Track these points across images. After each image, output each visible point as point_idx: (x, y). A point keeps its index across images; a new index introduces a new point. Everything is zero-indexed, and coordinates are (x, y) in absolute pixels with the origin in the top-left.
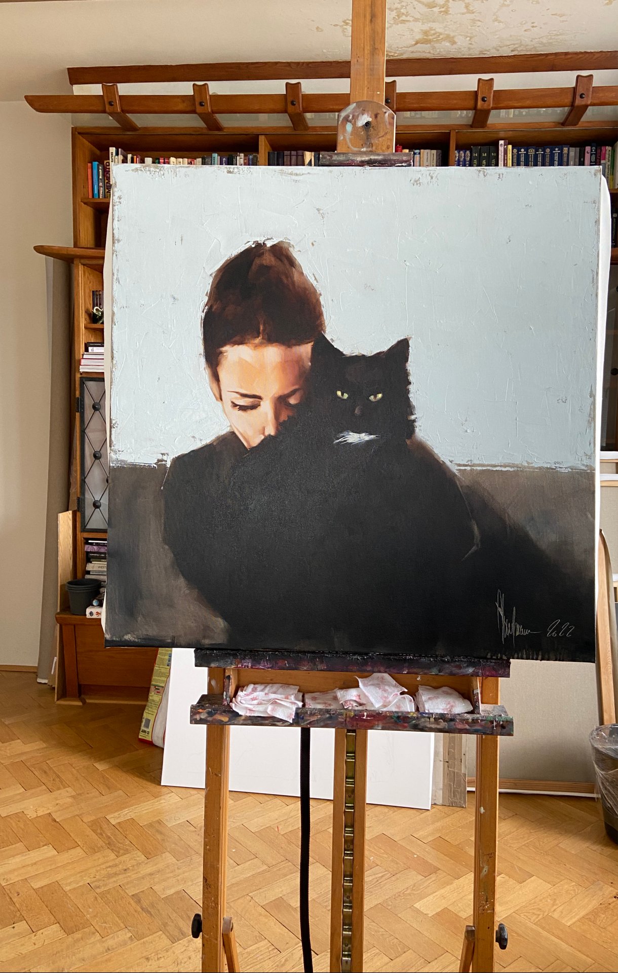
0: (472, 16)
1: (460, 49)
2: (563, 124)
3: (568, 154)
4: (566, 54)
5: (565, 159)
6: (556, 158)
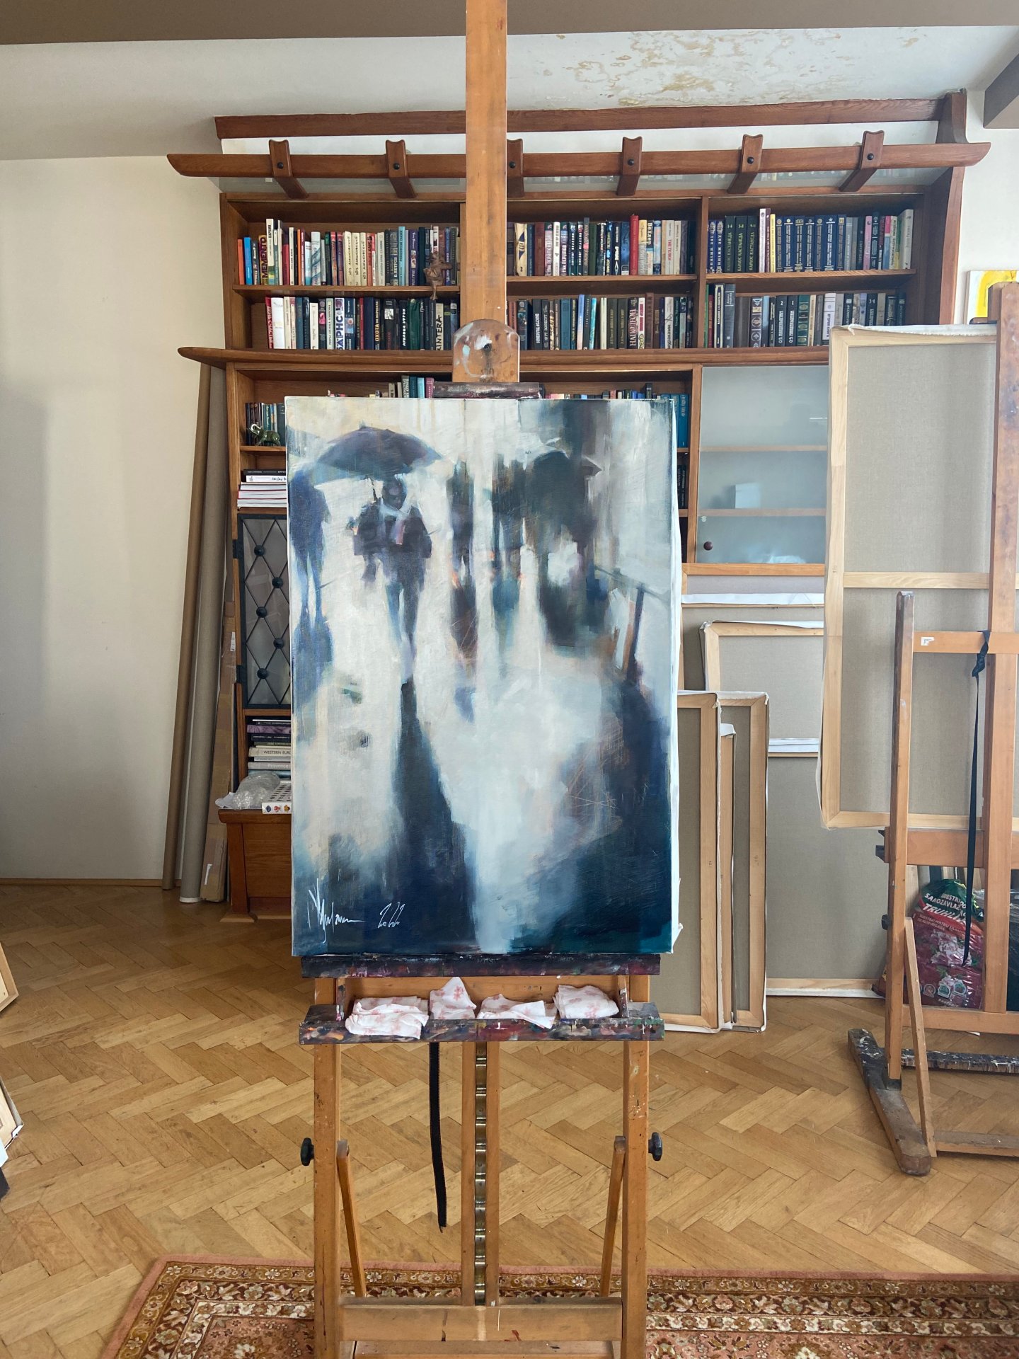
0: (738, 59)
1: (717, 96)
2: (842, 188)
3: (845, 226)
4: (847, 102)
5: (841, 232)
6: (830, 230)
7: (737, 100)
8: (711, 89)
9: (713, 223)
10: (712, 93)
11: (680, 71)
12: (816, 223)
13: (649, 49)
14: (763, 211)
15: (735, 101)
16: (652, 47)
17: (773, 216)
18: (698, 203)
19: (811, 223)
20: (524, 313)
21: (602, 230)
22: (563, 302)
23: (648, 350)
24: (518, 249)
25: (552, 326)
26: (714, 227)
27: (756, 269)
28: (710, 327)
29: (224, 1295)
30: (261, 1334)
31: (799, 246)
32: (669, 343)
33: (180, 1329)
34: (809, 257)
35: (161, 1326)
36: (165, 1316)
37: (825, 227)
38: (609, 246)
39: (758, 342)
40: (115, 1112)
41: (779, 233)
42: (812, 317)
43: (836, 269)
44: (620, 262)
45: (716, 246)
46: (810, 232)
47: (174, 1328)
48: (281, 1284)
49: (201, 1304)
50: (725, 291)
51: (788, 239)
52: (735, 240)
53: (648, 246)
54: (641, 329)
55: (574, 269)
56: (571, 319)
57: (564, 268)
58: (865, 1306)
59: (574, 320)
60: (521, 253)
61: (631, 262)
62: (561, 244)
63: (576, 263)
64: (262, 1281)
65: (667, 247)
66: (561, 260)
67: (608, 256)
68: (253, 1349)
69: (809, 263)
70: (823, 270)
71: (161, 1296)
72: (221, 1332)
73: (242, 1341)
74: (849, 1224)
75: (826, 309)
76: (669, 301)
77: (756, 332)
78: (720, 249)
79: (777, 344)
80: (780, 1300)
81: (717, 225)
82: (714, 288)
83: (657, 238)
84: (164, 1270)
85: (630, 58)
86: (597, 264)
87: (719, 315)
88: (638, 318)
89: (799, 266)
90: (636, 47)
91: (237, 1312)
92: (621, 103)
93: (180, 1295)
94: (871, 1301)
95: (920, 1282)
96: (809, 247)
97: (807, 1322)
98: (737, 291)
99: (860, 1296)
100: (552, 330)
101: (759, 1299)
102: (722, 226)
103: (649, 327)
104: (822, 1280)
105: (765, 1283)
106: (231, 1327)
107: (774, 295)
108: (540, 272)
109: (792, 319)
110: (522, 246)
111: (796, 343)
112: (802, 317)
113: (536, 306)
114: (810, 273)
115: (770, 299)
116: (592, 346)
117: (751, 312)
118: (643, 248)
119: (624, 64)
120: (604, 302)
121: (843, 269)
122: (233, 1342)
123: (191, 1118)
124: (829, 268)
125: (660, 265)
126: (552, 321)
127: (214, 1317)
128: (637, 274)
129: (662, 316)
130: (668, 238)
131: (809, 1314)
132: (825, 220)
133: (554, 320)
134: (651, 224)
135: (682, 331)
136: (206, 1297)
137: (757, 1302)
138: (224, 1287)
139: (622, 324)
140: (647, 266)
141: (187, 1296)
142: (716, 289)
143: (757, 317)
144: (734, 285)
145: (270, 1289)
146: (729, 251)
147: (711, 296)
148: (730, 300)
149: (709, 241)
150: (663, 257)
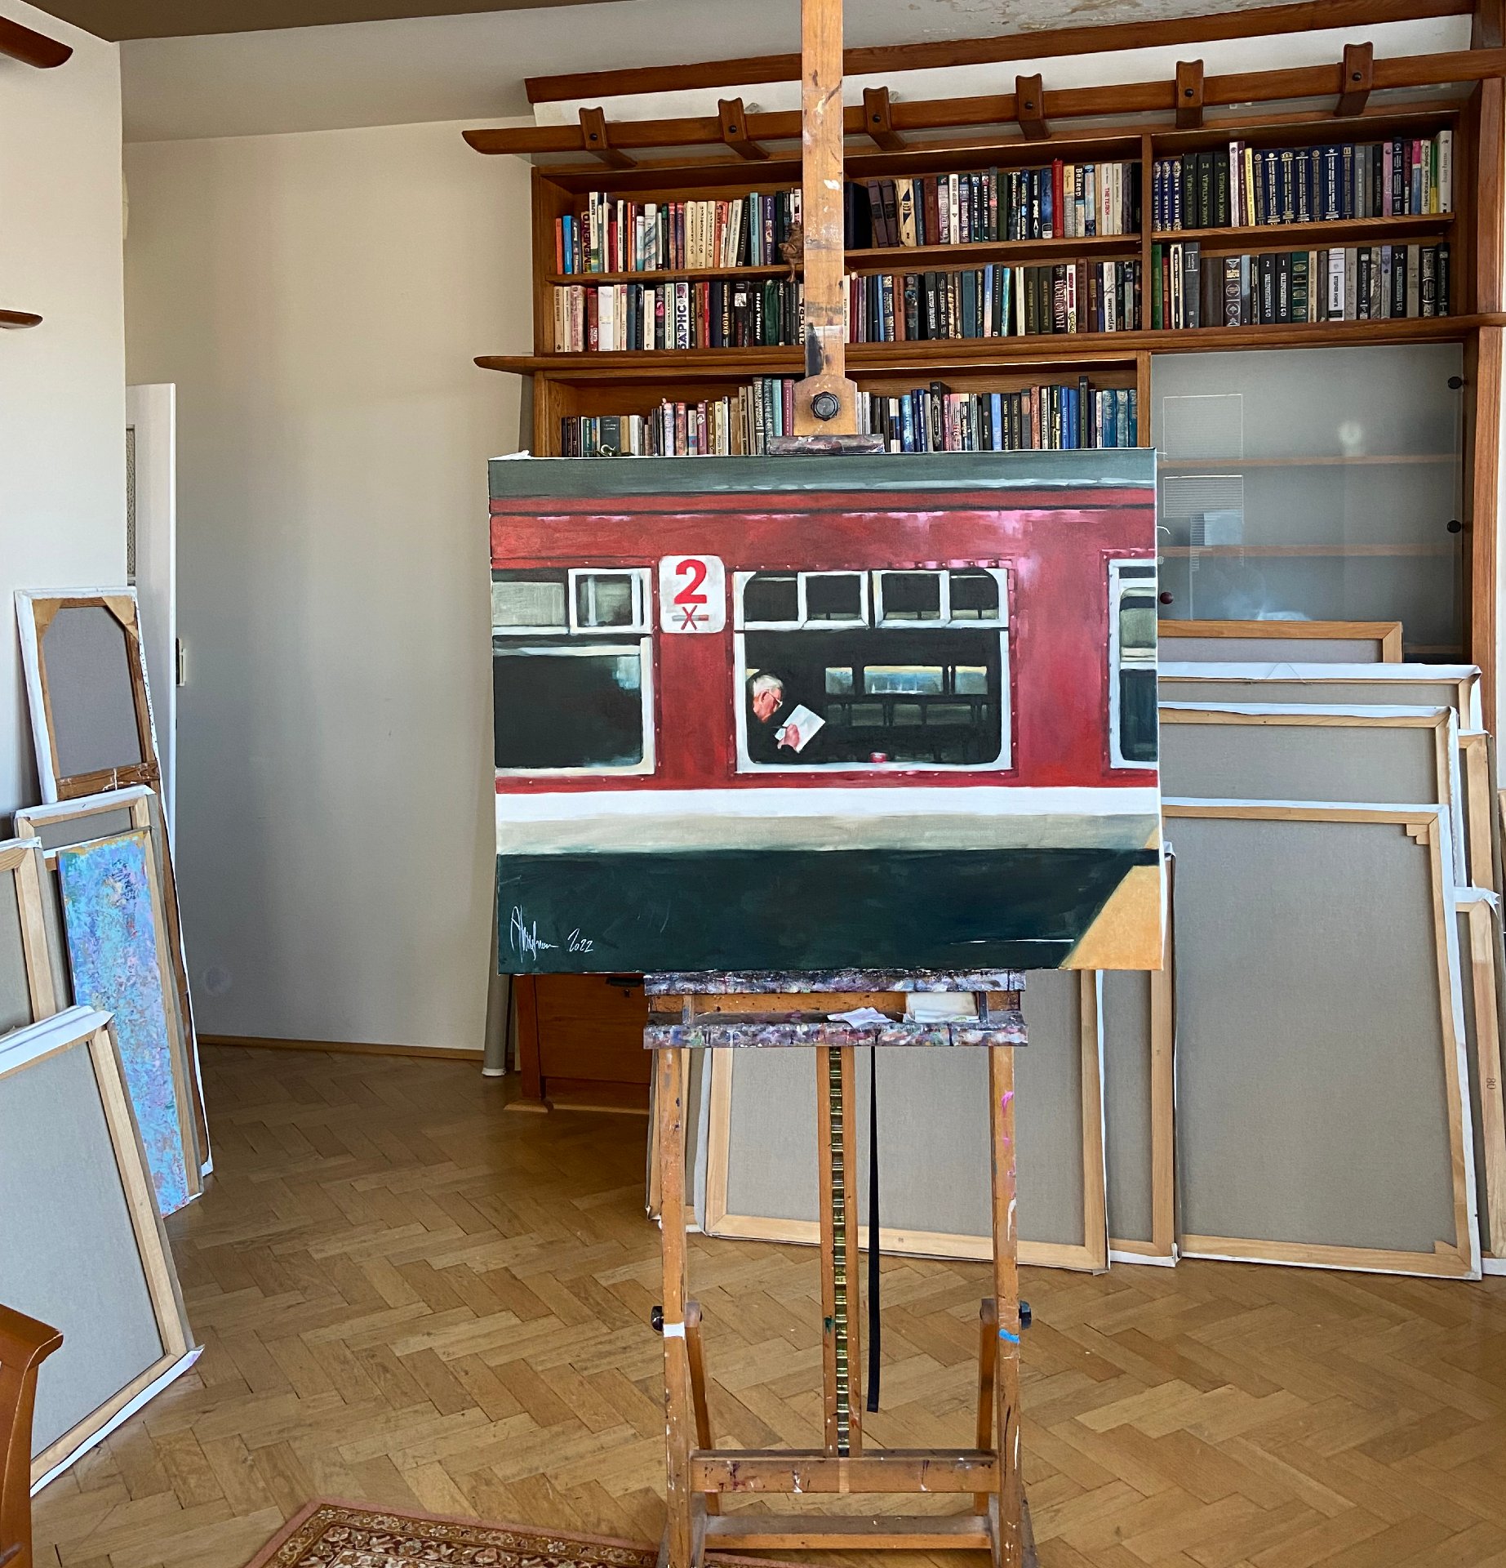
2: (1337, 113)
3: (1353, 157)
5: (1347, 166)
6: (1332, 165)
9: (1166, 164)
12: (1311, 156)
14: (1234, 145)
17: (1249, 151)
19: (1302, 157)
20: (913, 292)
21: (1014, 182)
22: (964, 275)
23: (1080, 336)
24: (901, 212)
25: (951, 306)
26: (1168, 168)
27: (1228, 223)
28: (1166, 300)
29: (375, 1546)
31: (1287, 188)
32: (1111, 325)
34: (1303, 201)
36: (303, 1561)
37: (1324, 162)
38: (1024, 201)
39: (1236, 317)
41: (1259, 172)
42: (1313, 280)
43: (1340, 218)
44: (1042, 220)
45: (1172, 193)
46: (1302, 168)
48: (444, 1542)
49: (346, 1553)
50: (1184, 251)
51: (1272, 179)
52: (1198, 184)
53: (1077, 198)
54: (1071, 306)
55: (977, 233)
56: (975, 296)
57: (965, 232)
59: (978, 297)
60: (906, 216)
61: (1055, 220)
62: (960, 202)
63: (981, 226)
64: (423, 1537)
65: (1104, 198)
66: (960, 221)
67: (1024, 214)
69: (1303, 211)
70: (1323, 219)
71: (304, 1539)
75: (1332, 269)
76: (1109, 267)
77: (1233, 304)
78: (1177, 197)
79: (1263, 320)
81: (1172, 164)
82: (1169, 249)
83: (1089, 187)
84: (315, 1513)
86: (1009, 225)
87: (1177, 286)
88: (1068, 291)
89: (1289, 215)
92: (1021, 28)
93: (325, 1541)
96: (1302, 189)
98: (1202, 248)
100: (952, 311)
102: (1179, 167)
103: (1081, 303)
107: (1258, 252)
108: (933, 239)
109: (1284, 285)
110: (907, 207)
111: (1291, 318)
112: (1299, 282)
113: (930, 280)
114: (1305, 223)
115: (1251, 259)
116: (1005, 329)
117: (1224, 278)
118: (1069, 203)
120: (1020, 273)
121: (1352, 217)
124: (1333, 215)
125: (1094, 221)
126: (950, 300)
128: (1063, 236)
129: (1100, 287)
130: (1105, 186)
132: (1324, 152)
133: (954, 298)
134: (1081, 170)
135: (1129, 306)
136: (354, 1547)
138: (379, 1537)
139: (1046, 299)
140: (1076, 226)
141: (332, 1543)
142: (1172, 250)
143: (1233, 283)
144: (1197, 244)
146: (1190, 199)
147: (1165, 260)
148: (1192, 263)
149: (1163, 188)
150: (1098, 211)
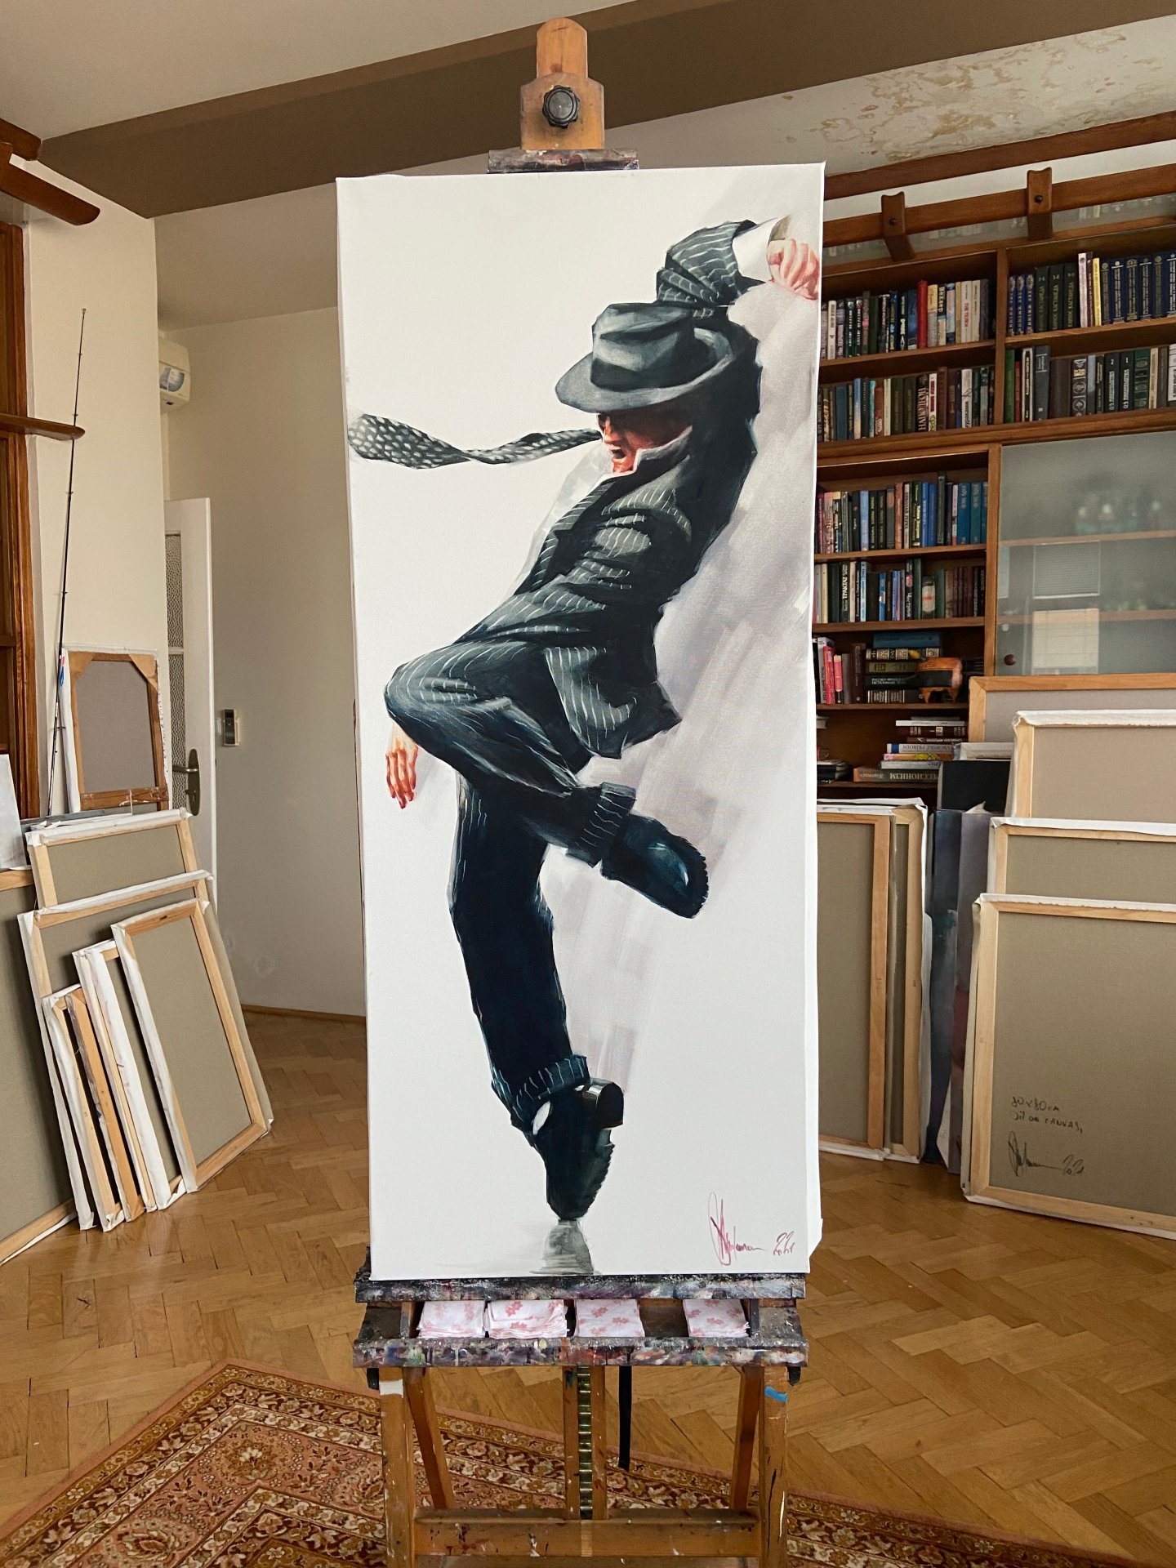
1: (1003, 132)
6: (1173, 268)
7: (1032, 133)
8: (992, 125)
9: (1020, 278)
10: (993, 130)
11: (945, 110)
12: (1152, 260)
13: (894, 94)
14: (1082, 256)
15: (1028, 134)
16: (897, 90)
17: (1097, 261)
18: (993, 256)
19: (1146, 263)
21: (884, 303)
22: (839, 389)
23: (938, 433)
25: (826, 417)
26: (1022, 282)
27: (1077, 324)
28: (1018, 399)
29: (261, 1403)
30: (275, 1444)
31: (1132, 292)
32: (967, 423)
33: (206, 1424)
34: (1145, 303)
35: (191, 1419)
36: (200, 1410)
37: (1166, 266)
38: (893, 320)
39: (1081, 412)
40: (272, 1227)
41: (1106, 279)
42: (1153, 374)
44: (906, 336)
45: (1026, 304)
46: (1146, 273)
47: (201, 1423)
48: (318, 1404)
49: (237, 1406)
50: (1035, 354)
51: (1118, 284)
52: (1049, 292)
53: (939, 314)
54: (932, 410)
55: (849, 350)
56: (848, 406)
57: (841, 350)
58: (936, 1557)
59: (851, 407)
61: (920, 334)
62: (838, 324)
63: (854, 344)
64: (302, 1398)
65: (964, 312)
66: (837, 341)
67: (892, 331)
68: (260, 1454)
69: (1146, 311)
70: (1165, 316)
71: (206, 1393)
72: (239, 1435)
73: (253, 1446)
74: (988, 1474)
75: (1171, 364)
76: (966, 373)
77: (1079, 400)
78: (1030, 307)
79: (1106, 410)
80: (834, 1528)
81: (1026, 278)
82: (1021, 352)
83: (950, 303)
84: (221, 1372)
85: (876, 107)
86: (878, 342)
87: (1028, 386)
88: (929, 398)
89: (1133, 315)
90: (879, 92)
91: (264, 1420)
92: (890, 159)
93: (223, 1395)
94: (948, 1555)
95: (1026, 1547)
96: (1145, 292)
97: (851, 1557)
98: (1052, 354)
99: (937, 1546)
100: (827, 421)
101: (808, 1522)
102: (1032, 280)
103: (941, 407)
104: (899, 1520)
105: (826, 1508)
106: (250, 1432)
107: (1102, 353)
109: (1126, 380)
111: (1133, 407)
112: (1141, 376)
114: (1147, 322)
115: (1097, 358)
117: (1072, 376)
118: (932, 318)
119: (873, 115)
120: (888, 383)
122: (246, 1445)
123: (336, 1243)
124: (1173, 314)
125: (954, 333)
126: (826, 411)
127: (240, 1421)
129: (959, 392)
130: (964, 301)
131: (860, 1550)
132: (1166, 257)
133: (829, 410)
134: (942, 289)
135: (984, 407)
136: (245, 1401)
137: (804, 1525)
138: (267, 1395)
140: (938, 337)
141: (228, 1398)
142: (1024, 353)
143: (1080, 381)
144: (1047, 347)
145: (306, 1407)
146: (1041, 307)
147: (1018, 363)
148: (1042, 363)
149: (1016, 299)
150: (958, 324)
